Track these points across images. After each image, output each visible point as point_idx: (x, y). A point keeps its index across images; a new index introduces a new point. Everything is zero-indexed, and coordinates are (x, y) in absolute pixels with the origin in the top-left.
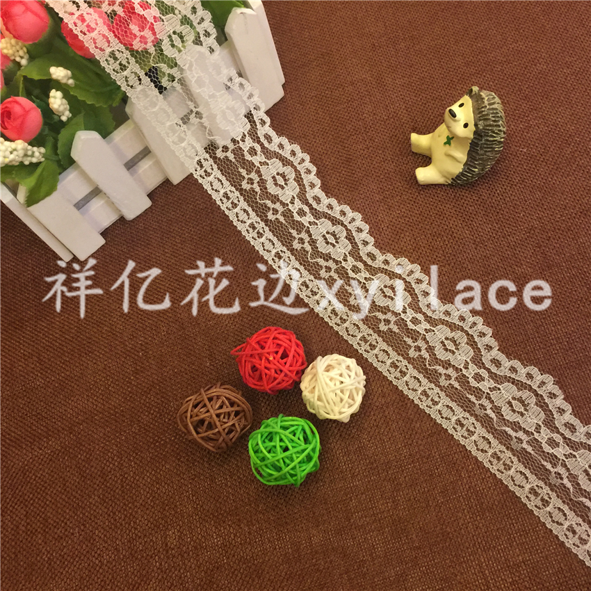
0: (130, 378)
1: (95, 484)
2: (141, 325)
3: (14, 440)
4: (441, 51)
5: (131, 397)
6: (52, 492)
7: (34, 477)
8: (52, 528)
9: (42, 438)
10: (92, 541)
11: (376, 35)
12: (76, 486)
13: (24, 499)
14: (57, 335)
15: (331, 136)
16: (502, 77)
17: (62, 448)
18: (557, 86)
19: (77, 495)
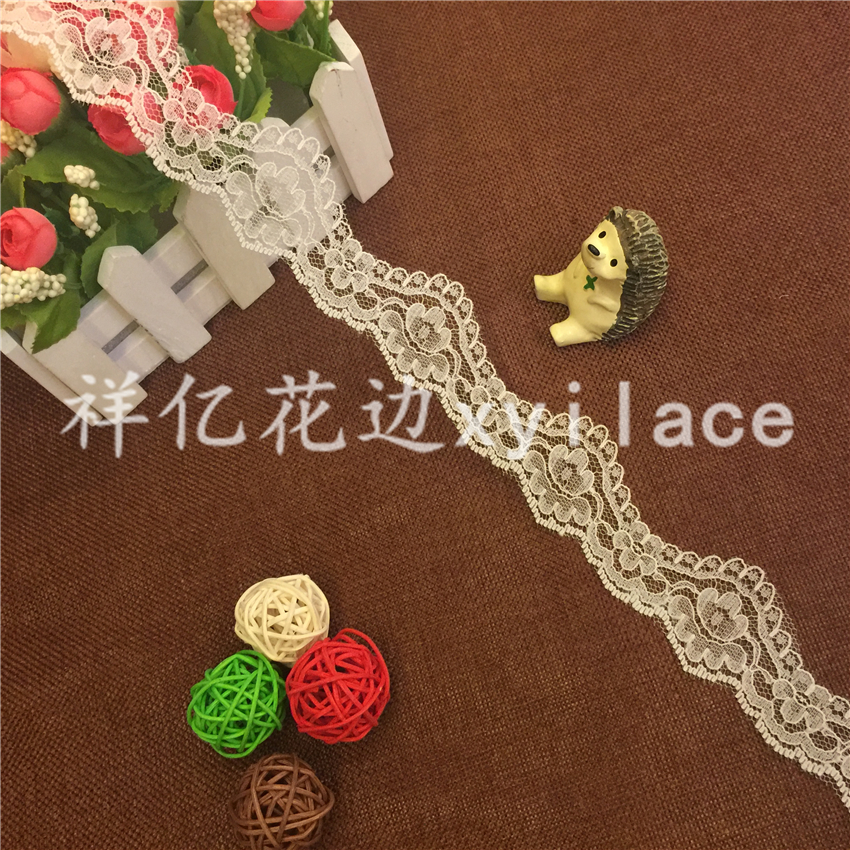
0: (179, 582)
1: (132, 733)
2: (191, 504)
3: (16, 672)
4: (610, 108)
5: (181, 608)
6: (71, 745)
7: (44, 724)
8: (73, 797)
9: (56, 668)
10: (127, 815)
11: (518, 85)
12: (105, 737)
13: (31, 756)
14: (74, 522)
15: (457, 232)
16: (695, 145)
17: (84, 682)
18: (772, 156)
19: (107, 749)
